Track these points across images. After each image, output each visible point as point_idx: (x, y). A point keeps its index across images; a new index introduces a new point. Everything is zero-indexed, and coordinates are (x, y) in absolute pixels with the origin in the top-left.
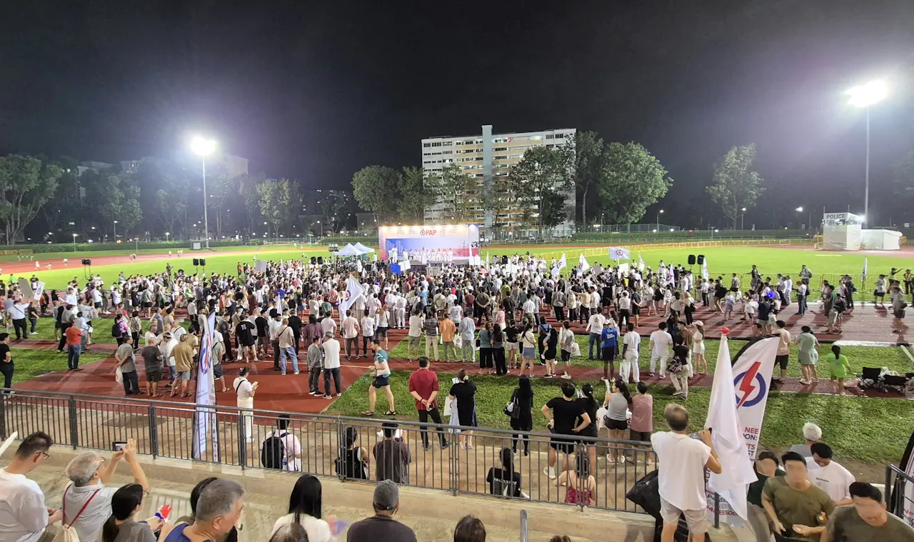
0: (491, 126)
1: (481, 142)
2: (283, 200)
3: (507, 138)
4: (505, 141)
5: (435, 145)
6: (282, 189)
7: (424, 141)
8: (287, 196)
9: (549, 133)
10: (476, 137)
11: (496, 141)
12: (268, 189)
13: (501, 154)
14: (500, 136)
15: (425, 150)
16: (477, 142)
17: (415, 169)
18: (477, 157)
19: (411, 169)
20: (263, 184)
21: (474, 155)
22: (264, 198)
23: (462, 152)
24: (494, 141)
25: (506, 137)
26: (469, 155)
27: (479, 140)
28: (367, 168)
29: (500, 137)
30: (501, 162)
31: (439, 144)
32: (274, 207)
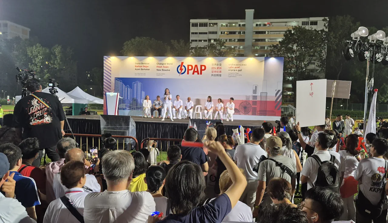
0: (254, 10)
1: (244, 25)
2: (54, 64)
3: (266, 23)
4: (265, 25)
5: (202, 25)
6: (54, 54)
7: (192, 21)
8: (59, 61)
9: (305, 20)
10: (239, 20)
11: (257, 25)
12: (39, 53)
13: (260, 36)
14: (260, 20)
15: (193, 29)
16: (240, 25)
17: (182, 42)
18: (239, 38)
19: (179, 42)
20: (34, 47)
21: (237, 37)
22: (35, 60)
23: (226, 33)
24: (254, 25)
25: (266, 21)
26: (232, 37)
27: (242, 23)
28: (137, 38)
29: (260, 22)
30: (261, 44)
31: (205, 25)
32: (45, 71)
